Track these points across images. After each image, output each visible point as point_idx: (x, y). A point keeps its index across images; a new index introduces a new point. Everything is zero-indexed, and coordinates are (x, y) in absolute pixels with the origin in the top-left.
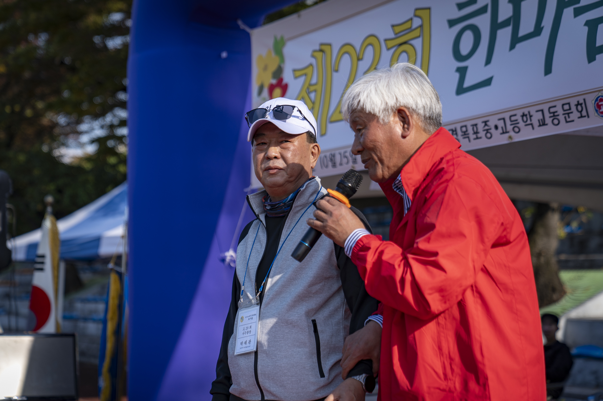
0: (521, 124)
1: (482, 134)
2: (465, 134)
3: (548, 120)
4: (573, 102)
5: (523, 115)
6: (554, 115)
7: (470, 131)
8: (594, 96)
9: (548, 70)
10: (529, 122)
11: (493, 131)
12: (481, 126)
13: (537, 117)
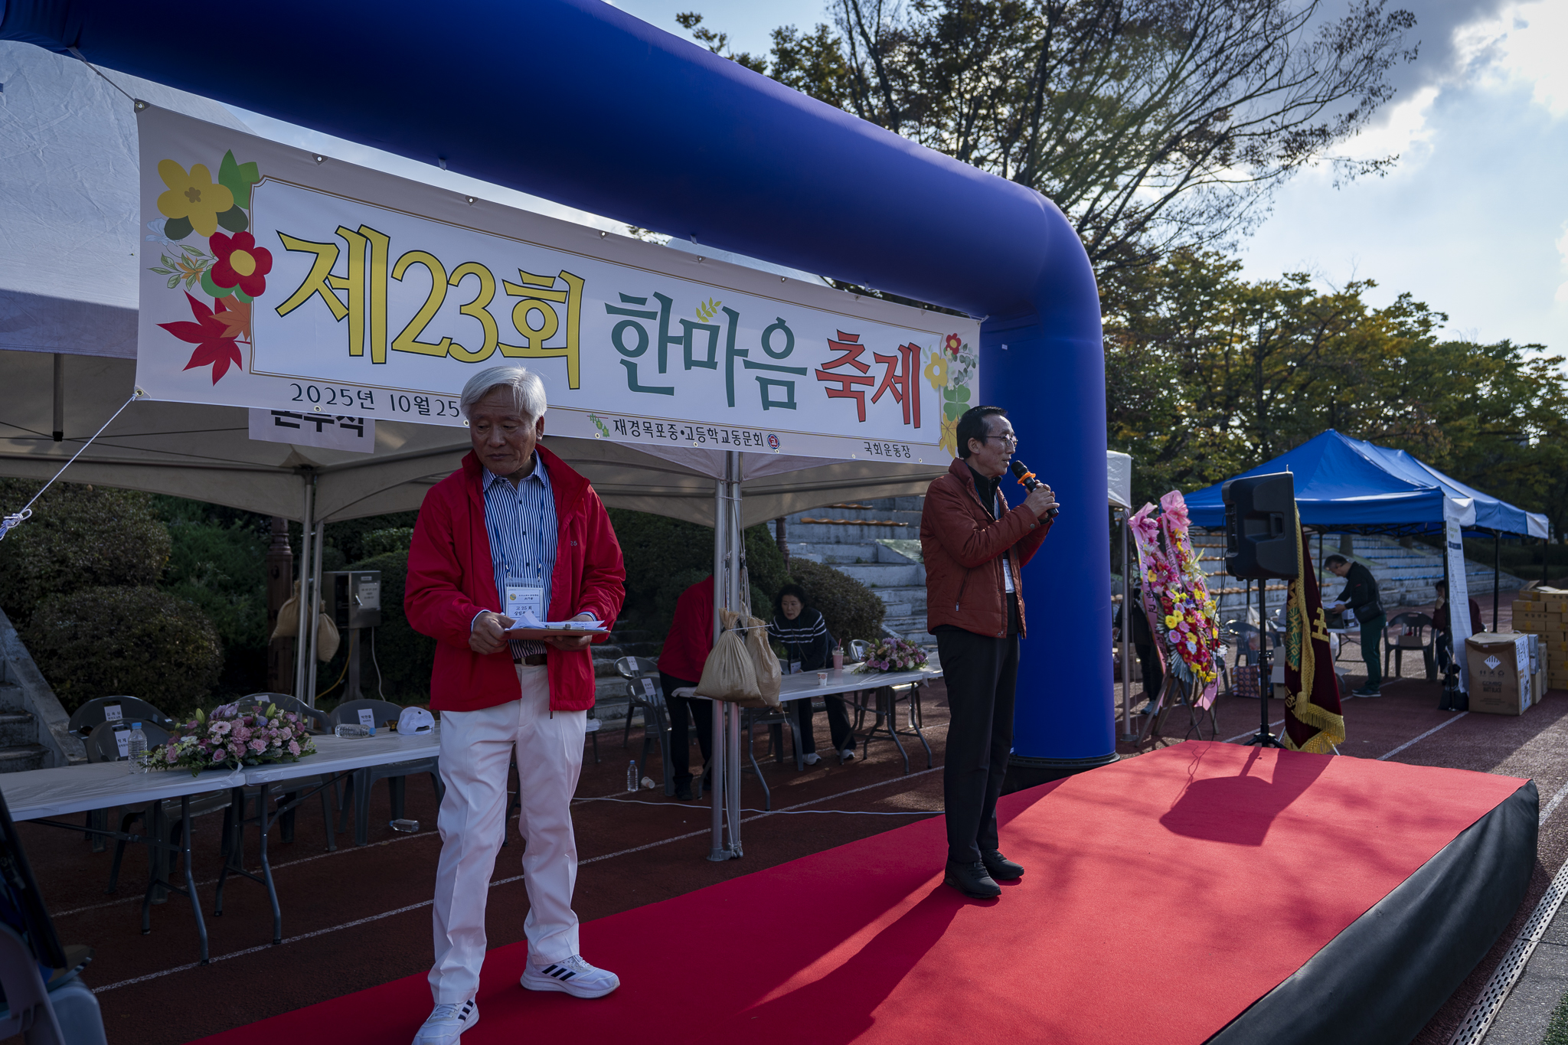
0: (707, 437)
1: (667, 434)
2: (648, 429)
3: (731, 440)
4: (752, 433)
5: (709, 430)
6: (736, 438)
7: (654, 428)
8: (769, 433)
9: (731, 403)
10: (714, 436)
11: (679, 434)
12: (666, 428)
13: (721, 435)
